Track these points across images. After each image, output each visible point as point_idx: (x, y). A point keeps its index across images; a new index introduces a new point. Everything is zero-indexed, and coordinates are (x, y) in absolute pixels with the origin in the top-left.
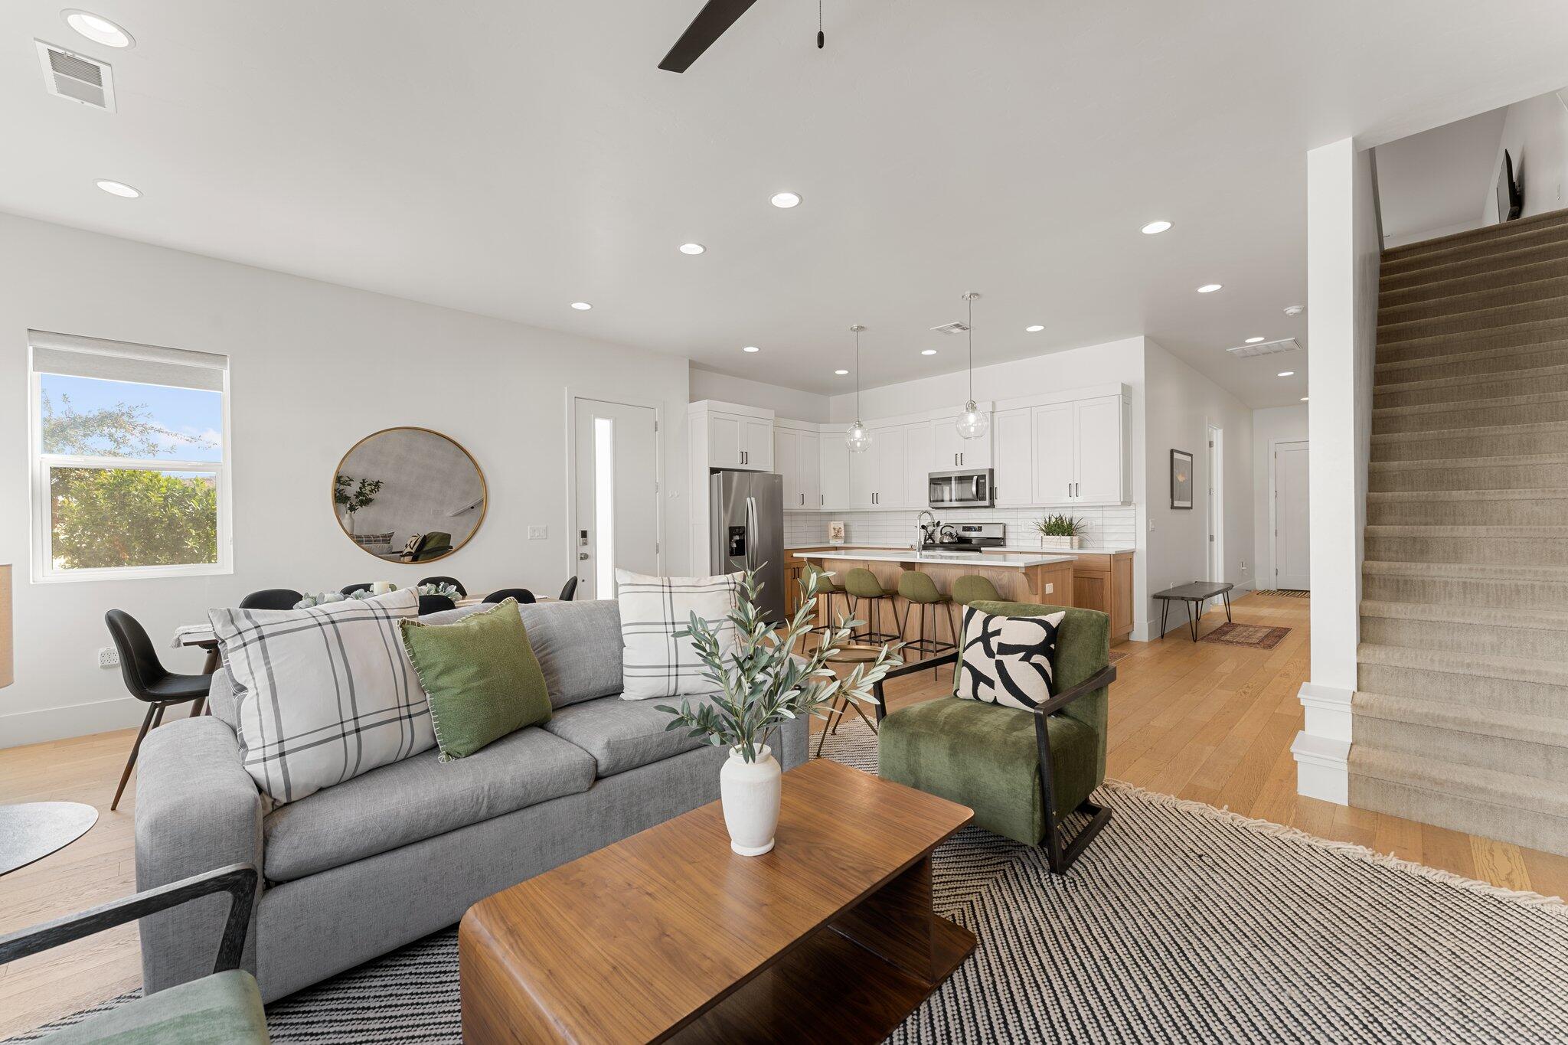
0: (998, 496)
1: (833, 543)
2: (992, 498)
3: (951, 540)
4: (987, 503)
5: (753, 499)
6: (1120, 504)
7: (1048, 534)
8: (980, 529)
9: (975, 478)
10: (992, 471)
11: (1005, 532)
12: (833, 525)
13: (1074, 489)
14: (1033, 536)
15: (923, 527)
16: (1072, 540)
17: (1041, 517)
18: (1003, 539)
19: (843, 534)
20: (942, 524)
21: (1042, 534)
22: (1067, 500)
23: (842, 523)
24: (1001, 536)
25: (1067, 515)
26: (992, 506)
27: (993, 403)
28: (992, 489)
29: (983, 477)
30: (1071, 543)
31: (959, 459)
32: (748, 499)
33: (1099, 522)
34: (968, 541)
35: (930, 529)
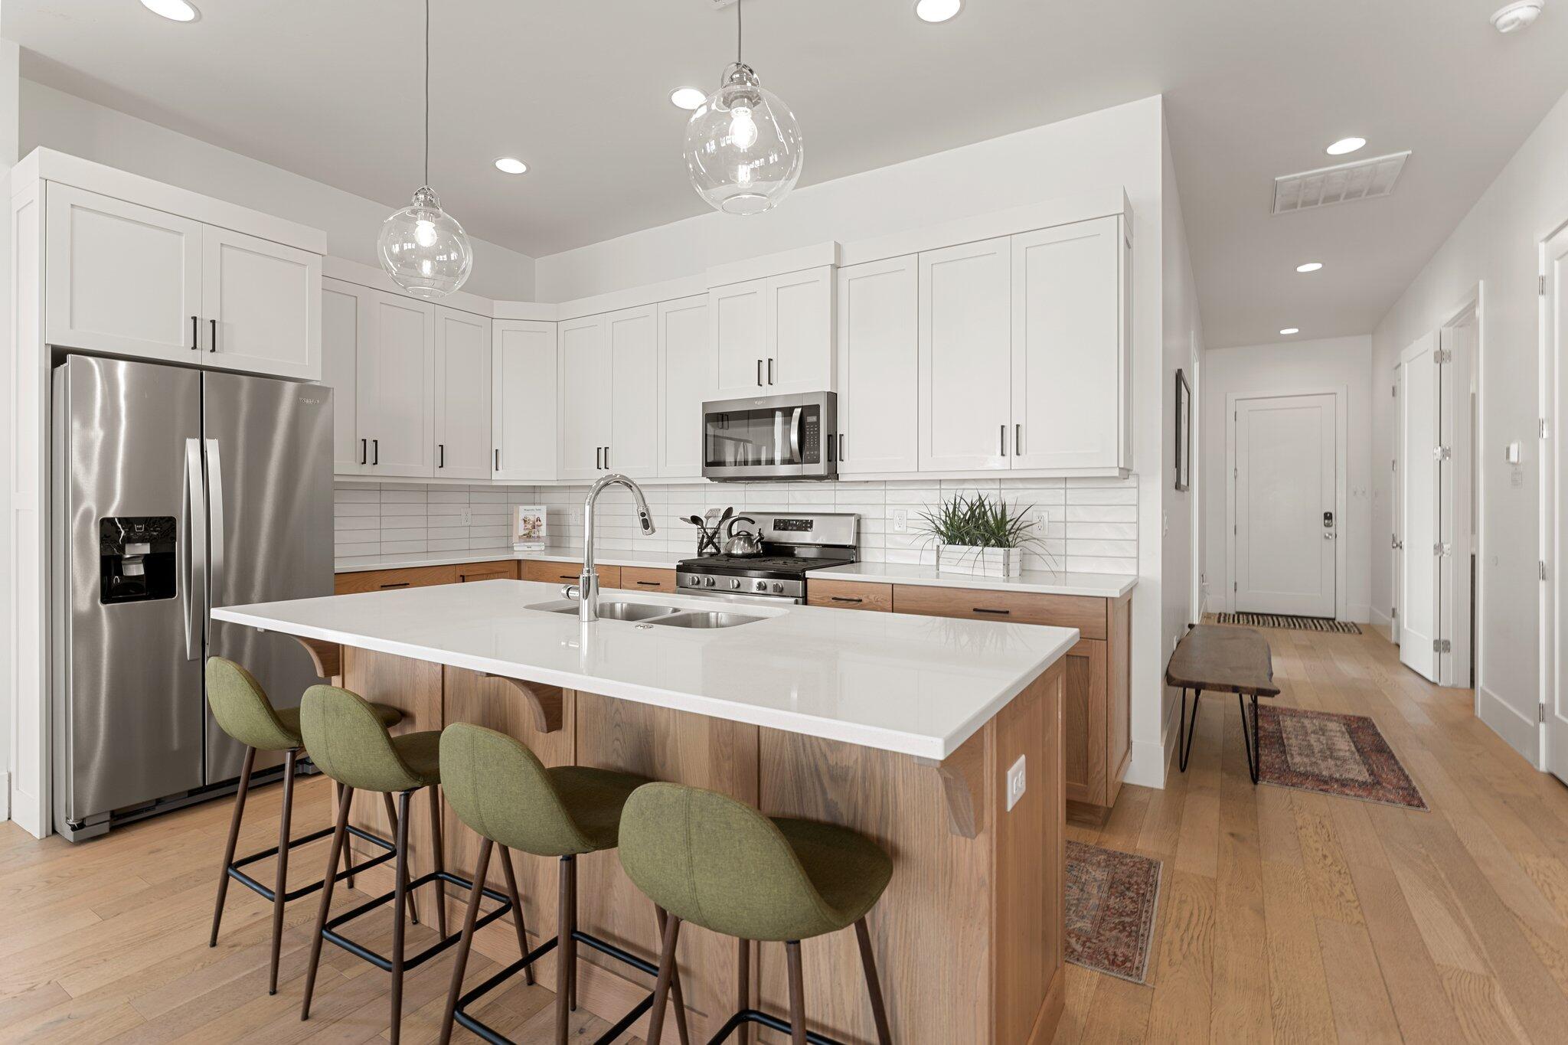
0: (845, 456)
1: (522, 551)
2: (832, 458)
3: (749, 550)
4: (820, 468)
5: (213, 447)
6: (1116, 473)
7: (951, 541)
8: (806, 526)
9: (797, 412)
10: (832, 398)
11: (858, 533)
12: (524, 512)
13: (1011, 439)
14: (919, 543)
15: (695, 520)
16: (1008, 556)
17: (935, 503)
18: (855, 548)
19: (543, 531)
20: (735, 514)
21: (938, 540)
22: (995, 463)
23: (544, 508)
24: (850, 542)
25: (993, 497)
26: (833, 475)
27: (838, 247)
28: (832, 438)
29: (815, 409)
30: (1007, 565)
31: (765, 370)
32: (192, 446)
33: (1058, 514)
34: (784, 551)
35: (711, 524)
